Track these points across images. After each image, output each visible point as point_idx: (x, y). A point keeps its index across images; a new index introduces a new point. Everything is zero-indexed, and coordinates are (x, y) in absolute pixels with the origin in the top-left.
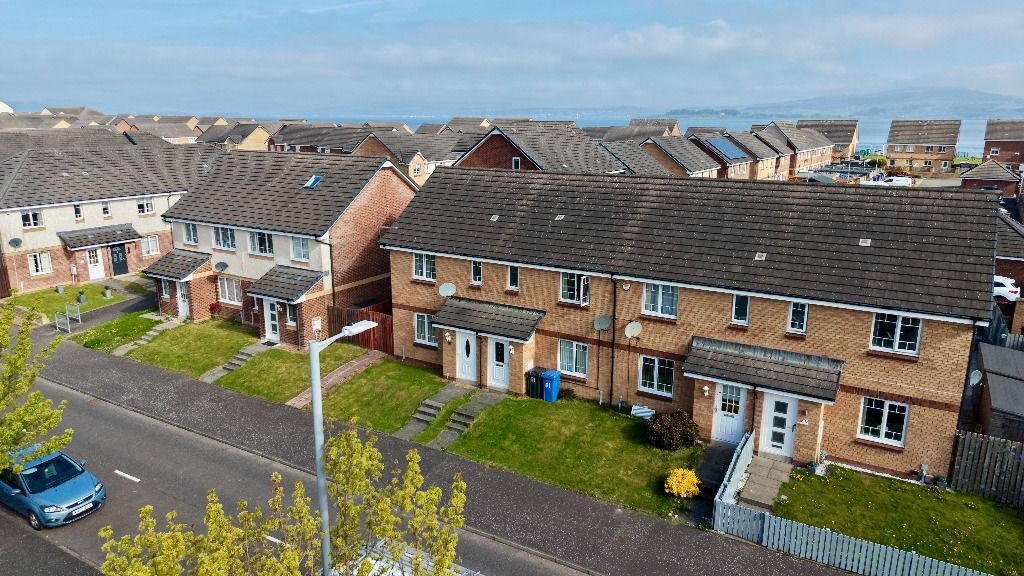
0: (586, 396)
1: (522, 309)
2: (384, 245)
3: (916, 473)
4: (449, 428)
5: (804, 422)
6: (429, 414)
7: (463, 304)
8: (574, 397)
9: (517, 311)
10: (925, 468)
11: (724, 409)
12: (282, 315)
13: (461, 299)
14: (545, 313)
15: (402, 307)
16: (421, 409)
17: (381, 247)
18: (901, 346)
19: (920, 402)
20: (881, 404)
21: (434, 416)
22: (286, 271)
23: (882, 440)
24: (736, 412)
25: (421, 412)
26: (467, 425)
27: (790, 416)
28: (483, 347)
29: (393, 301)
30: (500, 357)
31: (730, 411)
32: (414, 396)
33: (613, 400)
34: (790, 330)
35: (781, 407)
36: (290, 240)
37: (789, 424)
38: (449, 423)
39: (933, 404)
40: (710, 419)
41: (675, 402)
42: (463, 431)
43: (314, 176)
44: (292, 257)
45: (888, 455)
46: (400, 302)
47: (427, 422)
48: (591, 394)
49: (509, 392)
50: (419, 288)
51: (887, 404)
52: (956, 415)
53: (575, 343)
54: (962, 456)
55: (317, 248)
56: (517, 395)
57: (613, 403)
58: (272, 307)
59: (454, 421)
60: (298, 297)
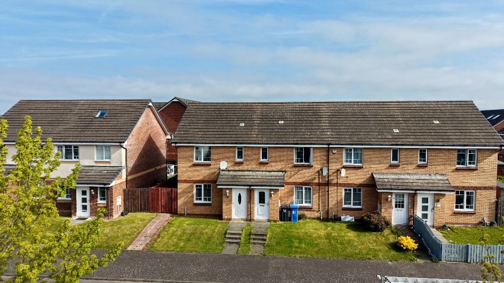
0: (313, 216)
1: (272, 171)
2: (176, 143)
3: (483, 223)
4: (254, 243)
5: (438, 206)
6: (236, 238)
7: (231, 173)
8: (306, 218)
9: (268, 173)
10: (486, 219)
11: (396, 207)
12: (93, 198)
13: (229, 171)
14: (286, 172)
15: (185, 181)
16: (227, 236)
17: (173, 145)
18: (470, 163)
19: (480, 188)
20: (462, 193)
21: (240, 239)
22: (91, 168)
23: (465, 210)
24: (403, 207)
25: (228, 238)
26: (264, 240)
27: (430, 205)
28: (252, 196)
29: (178, 179)
30: (262, 200)
31: (399, 207)
32: (216, 231)
33: (329, 215)
34: (420, 163)
35: (425, 200)
36: (95, 148)
37: (430, 208)
38: (251, 241)
39: (485, 188)
40: (390, 213)
41: (364, 210)
42: (264, 244)
43: (100, 112)
44: (95, 160)
45: (469, 217)
46: (183, 179)
47: (237, 243)
48: (316, 215)
49: (269, 221)
50: (198, 168)
51: (465, 192)
52: (495, 191)
53: (304, 187)
54: (500, 210)
55: (119, 151)
56: (275, 221)
57: (329, 217)
58: (84, 193)
59: (254, 239)
60: (112, 182)
